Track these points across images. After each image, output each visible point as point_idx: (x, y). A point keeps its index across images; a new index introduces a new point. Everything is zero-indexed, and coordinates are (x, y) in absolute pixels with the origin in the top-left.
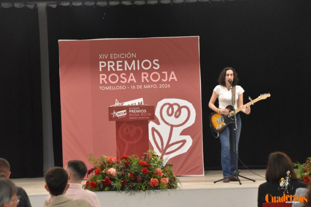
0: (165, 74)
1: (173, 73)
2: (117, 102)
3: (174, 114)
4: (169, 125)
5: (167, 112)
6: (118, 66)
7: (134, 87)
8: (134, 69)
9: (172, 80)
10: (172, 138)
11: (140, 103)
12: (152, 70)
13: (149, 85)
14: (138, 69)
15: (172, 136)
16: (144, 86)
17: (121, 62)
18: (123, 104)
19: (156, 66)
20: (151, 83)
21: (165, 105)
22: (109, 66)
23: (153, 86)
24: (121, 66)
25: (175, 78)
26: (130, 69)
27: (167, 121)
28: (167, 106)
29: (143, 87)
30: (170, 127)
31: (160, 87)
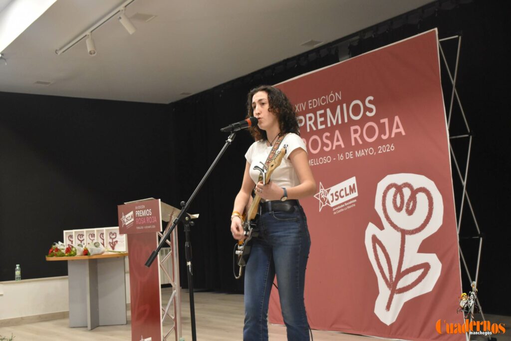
0: (384, 123)
1: (397, 119)
2: (322, 188)
3: (405, 208)
4: (398, 231)
5: (393, 202)
6: (320, 120)
7: (341, 157)
8: (340, 122)
9: (396, 134)
10: (405, 258)
11: (352, 187)
12: (365, 119)
13: (363, 150)
14: (346, 121)
15: (406, 253)
16: (356, 152)
17: (322, 111)
18: (330, 190)
19: (371, 110)
20: (366, 145)
21: (389, 188)
22: (308, 123)
23: (368, 152)
24: (322, 119)
25: (401, 130)
26: (334, 123)
27: (396, 223)
28: (393, 190)
29: (354, 154)
30: (399, 235)
31: (379, 152)
